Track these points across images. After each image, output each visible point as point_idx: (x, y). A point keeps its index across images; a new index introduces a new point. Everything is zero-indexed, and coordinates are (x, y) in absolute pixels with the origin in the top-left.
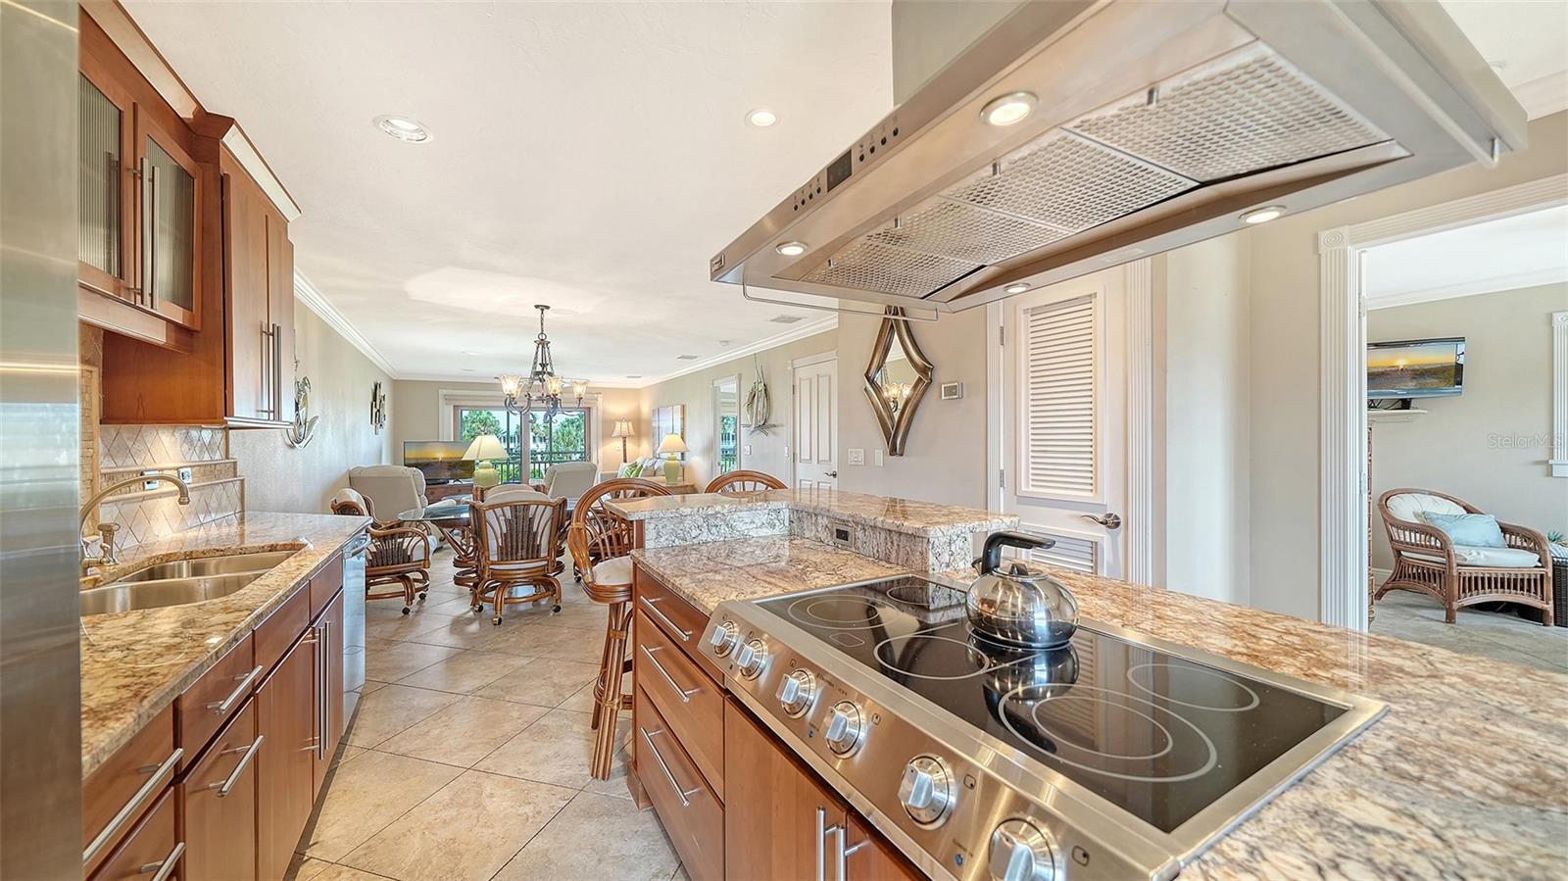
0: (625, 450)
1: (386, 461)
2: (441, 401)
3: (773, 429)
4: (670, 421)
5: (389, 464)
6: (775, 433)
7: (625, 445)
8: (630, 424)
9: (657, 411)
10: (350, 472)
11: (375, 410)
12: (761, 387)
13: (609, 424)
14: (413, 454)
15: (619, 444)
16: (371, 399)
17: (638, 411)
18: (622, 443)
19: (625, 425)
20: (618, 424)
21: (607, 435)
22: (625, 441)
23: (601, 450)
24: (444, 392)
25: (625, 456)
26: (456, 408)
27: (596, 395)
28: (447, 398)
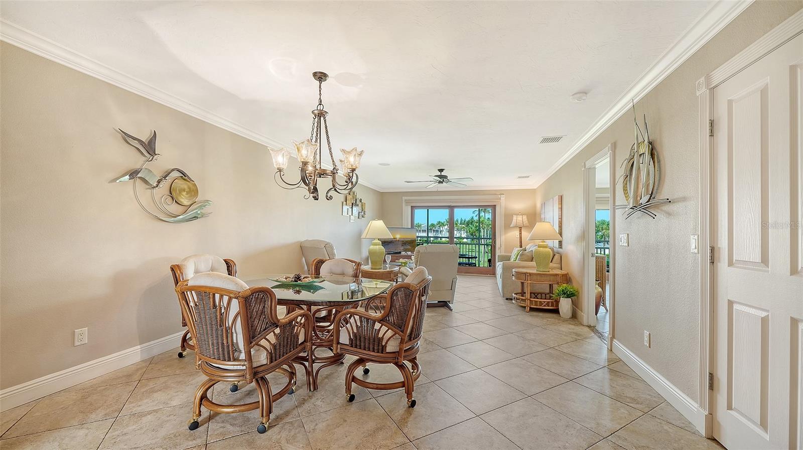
0: (521, 238)
2: (405, 204)
3: (666, 208)
4: (552, 213)
6: (669, 214)
7: (521, 234)
8: (525, 217)
9: (543, 205)
12: (644, 149)
13: (509, 217)
15: (516, 233)
17: (534, 206)
18: (518, 232)
19: (520, 218)
20: (515, 218)
21: (508, 227)
22: (520, 231)
23: (503, 238)
24: (404, 198)
25: (521, 242)
26: (413, 208)
27: (500, 196)
28: (407, 202)
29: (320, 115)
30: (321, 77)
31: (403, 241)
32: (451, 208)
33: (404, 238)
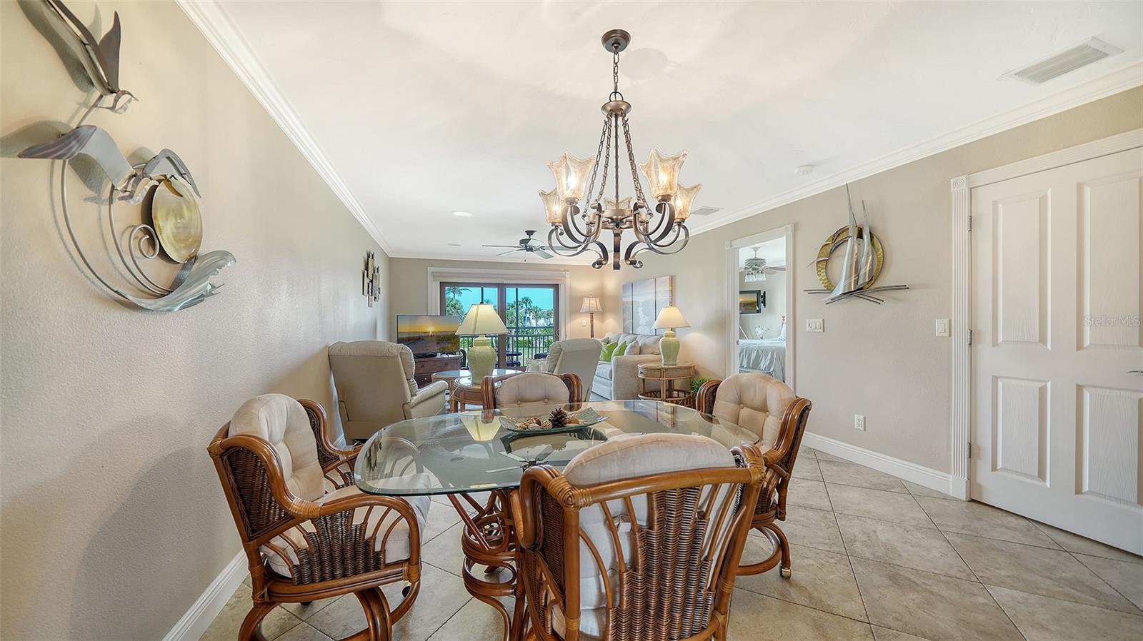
0: (592, 326)
1: (381, 337)
2: (430, 278)
3: (894, 294)
5: (386, 341)
6: (900, 299)
7: (592, 321)
8: (597, 300)
9: (629, 286)
10: (329, 349)
11: (367, 281)
13: (577, 300)
14: (406, 328)
15: (585, 320)
16: (363, 268)
17: (602, 288)
18: (589, 319)
19: (593, 301)
20: (586, 301)
21: (575, 310)
22: (592, 317)
23: (568, 326)
24: (431, 269)
25: (592, 331)
26: (443, 285)
27: (564, 273)
28: (434, 275)
29: (617, 111)
30: (616, 40)
31: (438, 336)
32: (501, 287)
33: (441, 332)
